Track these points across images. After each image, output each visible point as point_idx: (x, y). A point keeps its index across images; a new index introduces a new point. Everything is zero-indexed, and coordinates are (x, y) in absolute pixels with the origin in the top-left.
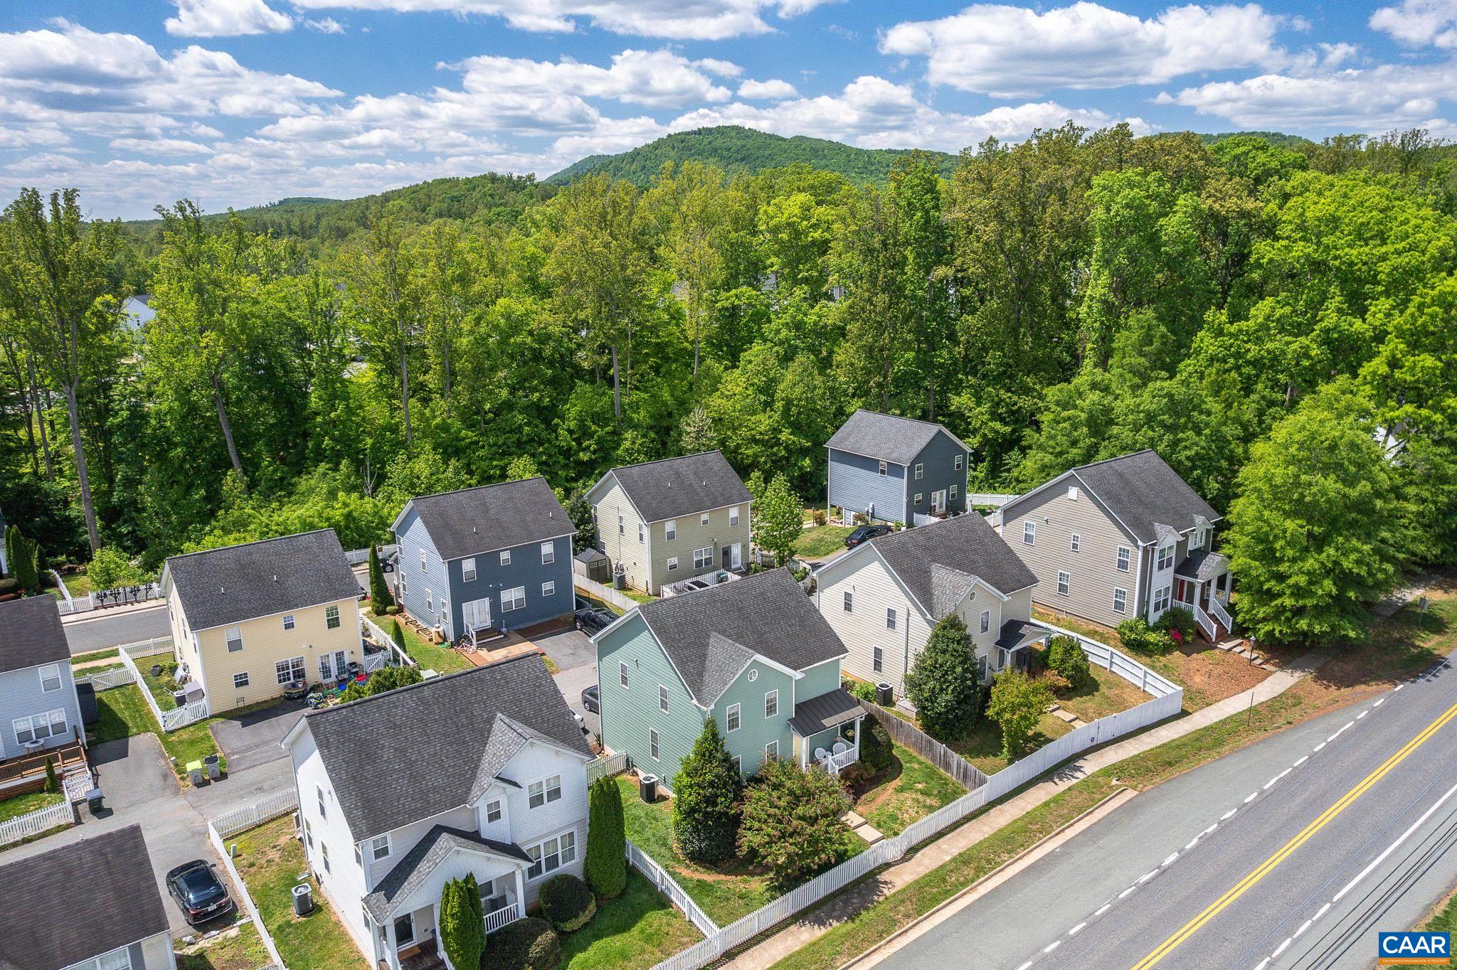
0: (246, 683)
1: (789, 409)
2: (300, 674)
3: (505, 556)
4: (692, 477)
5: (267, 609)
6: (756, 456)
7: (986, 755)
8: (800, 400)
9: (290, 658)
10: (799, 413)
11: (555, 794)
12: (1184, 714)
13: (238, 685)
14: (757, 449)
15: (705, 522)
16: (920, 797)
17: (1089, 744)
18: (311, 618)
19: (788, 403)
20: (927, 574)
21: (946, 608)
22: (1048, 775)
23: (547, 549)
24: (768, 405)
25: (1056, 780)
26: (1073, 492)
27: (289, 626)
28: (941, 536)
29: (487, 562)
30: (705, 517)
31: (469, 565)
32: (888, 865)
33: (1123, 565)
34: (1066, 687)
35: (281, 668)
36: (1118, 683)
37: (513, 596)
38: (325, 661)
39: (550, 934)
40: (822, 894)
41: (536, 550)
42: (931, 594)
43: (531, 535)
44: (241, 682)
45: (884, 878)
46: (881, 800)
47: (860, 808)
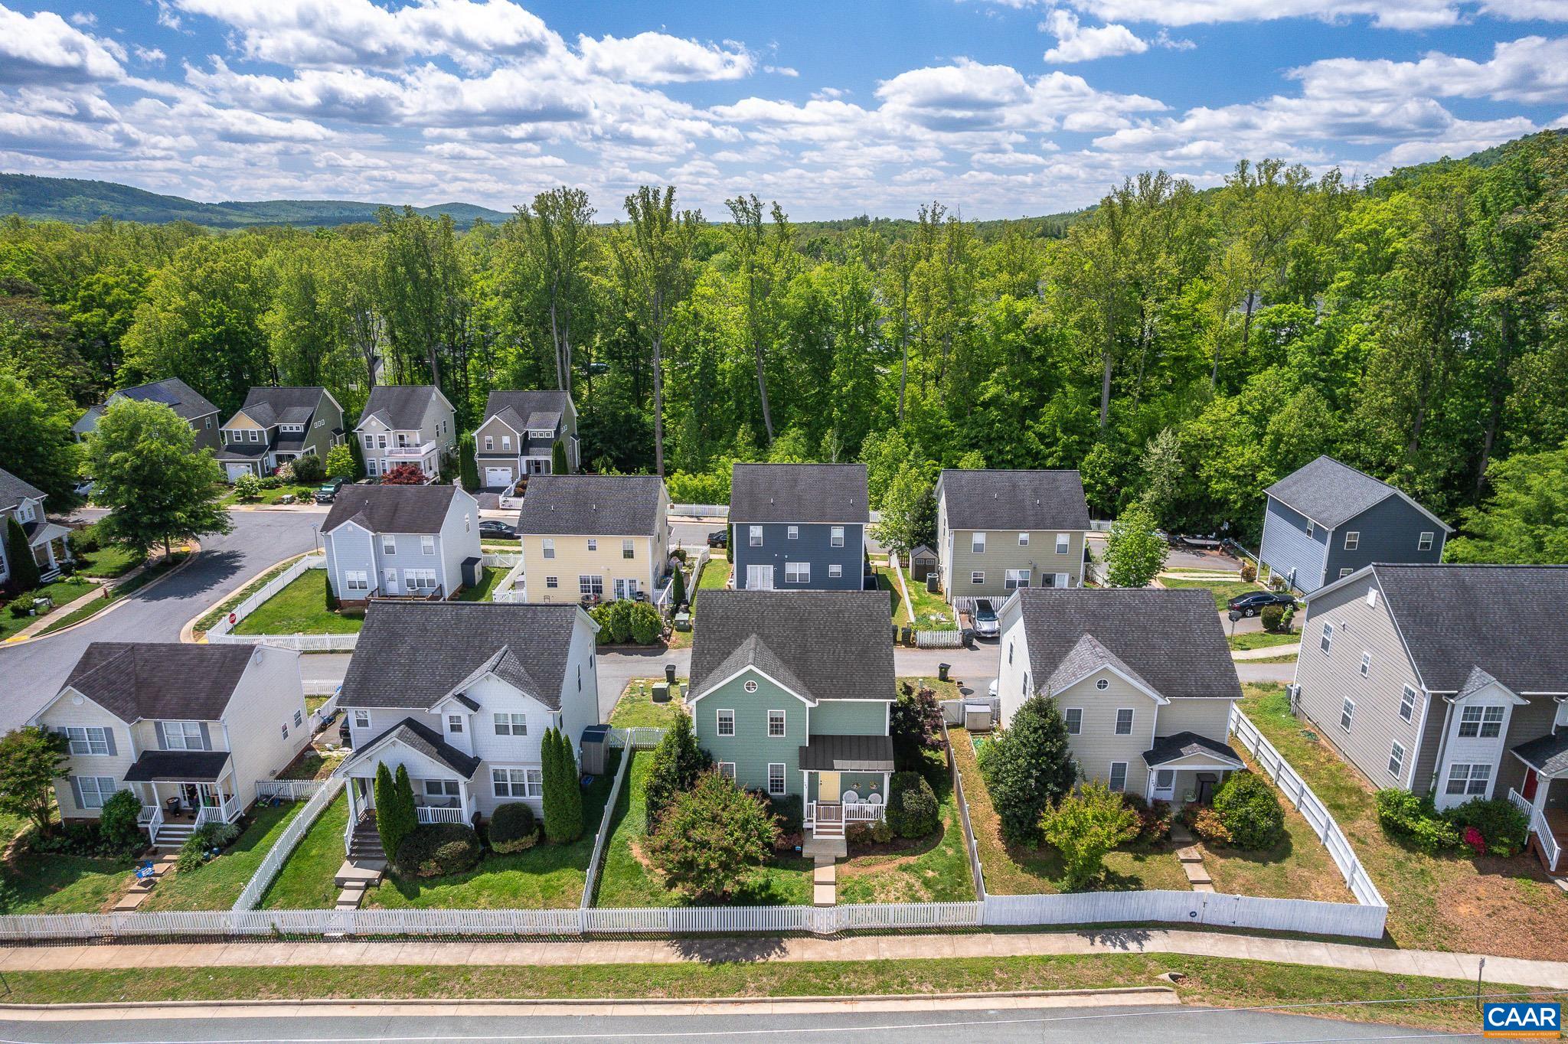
0: (555, 585)
1: (1277, 446)
2: (598, 590)
3: (793, 530)
4: (1028, 493)
5: (576, 530)
6: (1227, 492)
7: (1041, 875)
8: (1292, 436)
9: (590, 574)
10: (1288, 452)
11: (520, 730)
12: (1387, 941)
13: (549, 585)
14: (1228, 484)
15: (1024, 542)
16: (918, 885)
17: (1185, 917)
18: (611, 546)
19: (1278, 438)
20: (1068, 643)
21: (1058, 685)
22: (1089, 930)
23: (838, 533)
24: (1259, 437)
25: (1098, 939)
26: (1372, 597)
27: (592, 548)
28: (1127, 605)
29: (774, 533)
30: (1024, 536)
31: (756, 532)
32: (808, 934)
33: (1406, 712)
34: (1223, 839)
35: (584, 581)
36: (1322, 862)
37: (798, 569)
38: (620, 583)
39: (463, 845)
40: (714, 927)
41: (827, 529)
42: (1056, 667)
43: (823, 517)
44: (552, 583)
45: (787, 943)
46: (875, 869)
47: (846, 868)
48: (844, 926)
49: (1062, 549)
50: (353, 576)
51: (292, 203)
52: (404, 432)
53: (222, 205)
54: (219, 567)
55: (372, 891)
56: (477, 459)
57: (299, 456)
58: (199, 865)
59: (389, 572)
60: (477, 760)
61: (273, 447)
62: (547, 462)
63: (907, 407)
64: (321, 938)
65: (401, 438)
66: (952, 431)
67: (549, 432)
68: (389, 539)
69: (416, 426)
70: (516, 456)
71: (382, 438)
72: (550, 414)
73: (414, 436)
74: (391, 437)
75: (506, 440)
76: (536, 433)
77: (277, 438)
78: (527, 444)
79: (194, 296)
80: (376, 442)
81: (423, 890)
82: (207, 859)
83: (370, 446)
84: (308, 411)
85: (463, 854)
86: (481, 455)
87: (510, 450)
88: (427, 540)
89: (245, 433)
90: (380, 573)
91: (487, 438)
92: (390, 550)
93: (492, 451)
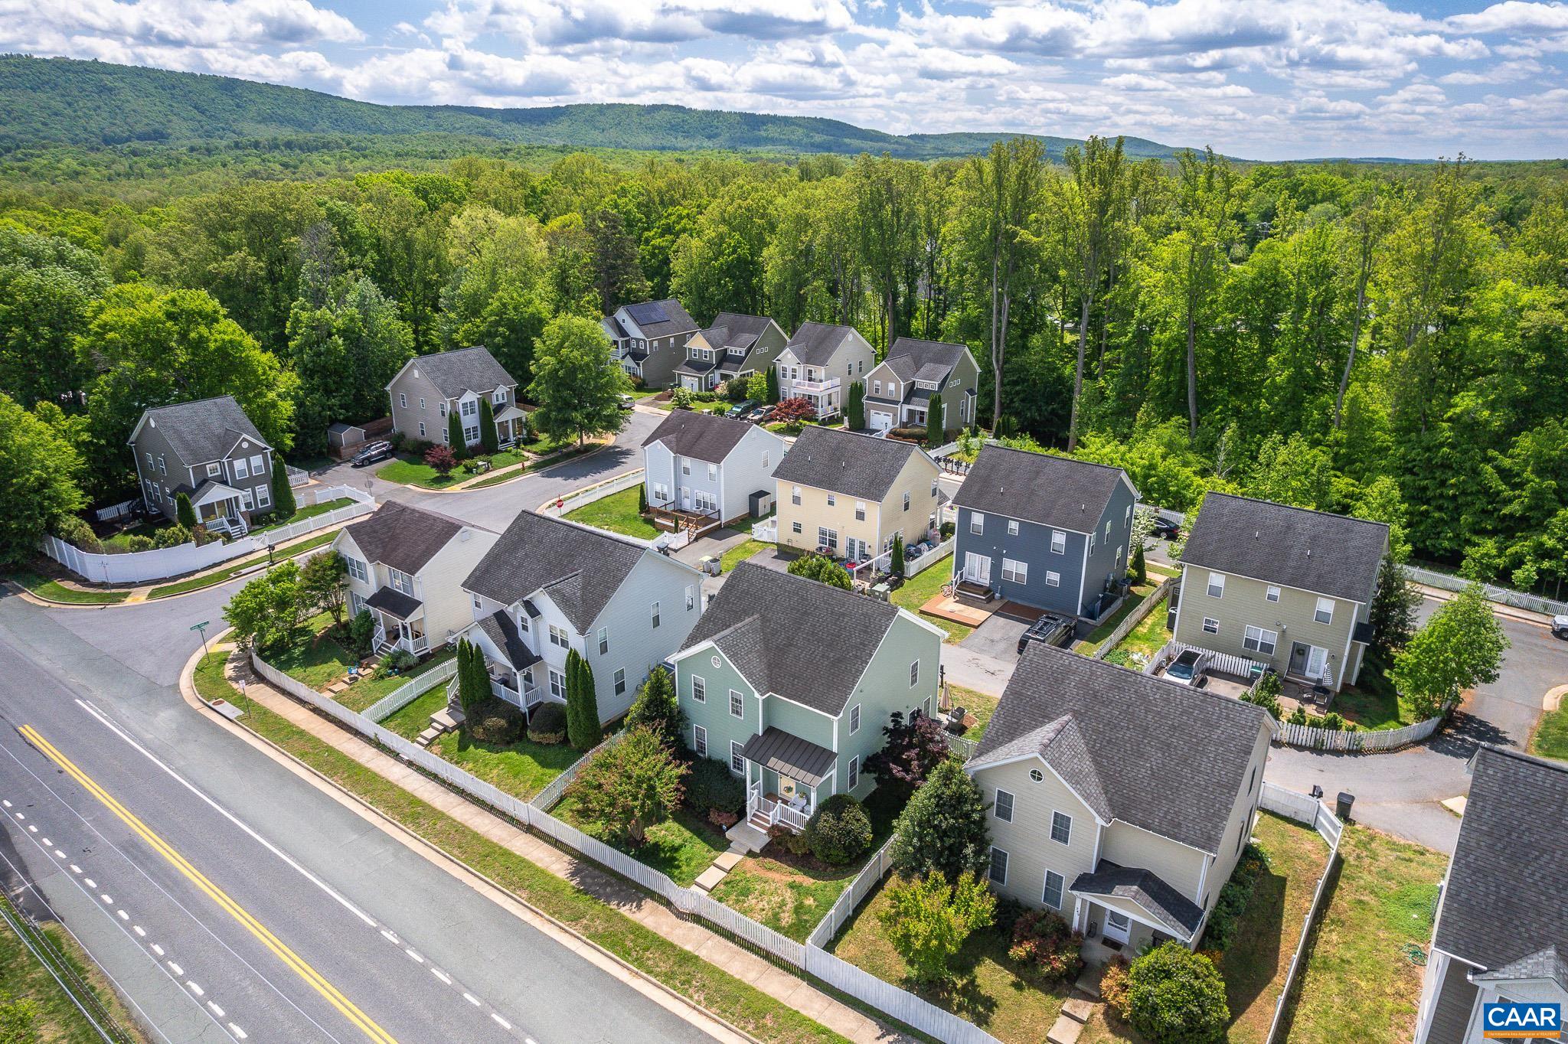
0: (800, 531)
2: (833, 544)
3: (1014, 525)
4: (1303, 539)
5: (820, 483)
9: (828, 527)
11: (565, 644)
13: (795, 530)
15: (1262, 599)
16: (790, 906)
23: (1059, 539)
27: (831, 503)
29: (995, 524)
30: (1275, 590)
31: (978, 519)
32: (669, 904)
35: (823, 532)
37: (1015, 568)
38: (852, 543)
39: (503, 722)
40: (608, 863)
41: (1047, 534)
42: (1012, 740)
43: (1046, 517)
44: (797, 529)
45: (648, 904)
46: (770, 875)
47: (751, 862)
48: (696, 911)
49: (1322, 617)
50: (658, 487)
51: (969, 136)
52: (812, 367)
53: (910, 137)
54: (610, 458)
55: (445, 736)
56: (864, 401)
57: (736, 375)
58: (382, 677)
59: (685, 489)
60: (539, 658)
61: (718, 367)
62: (922, 413)
63: (1344, 411)
64: (396, 755)
65: (810, 372)
66: (1388, 448)
67: (933, 385)
68: (687, 462)
69: (822, 364)
70: (896, 403)
71: (794, 370)
72: (942, 366)
73: (820, 372)
74: (801, 370)
75: (892, 386)
76: (922, 383)
77: (724, 358)
78: (912, 393)
79: (723, 229)
80: (789, 373)
81: (472, 747)
82: (389, 675)
83: (784, 376)
84: (752, 338)
85: (500, 730)
86: (869, 398)
87: (893, 397)
88: (712, 467)
89: (700, 351)
90: (678, 490)
91: (878, 382)
92: (686, 471)
93: (880, 395)
